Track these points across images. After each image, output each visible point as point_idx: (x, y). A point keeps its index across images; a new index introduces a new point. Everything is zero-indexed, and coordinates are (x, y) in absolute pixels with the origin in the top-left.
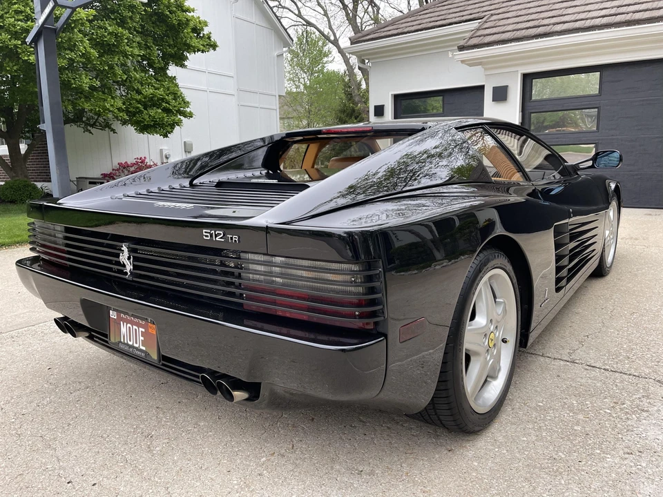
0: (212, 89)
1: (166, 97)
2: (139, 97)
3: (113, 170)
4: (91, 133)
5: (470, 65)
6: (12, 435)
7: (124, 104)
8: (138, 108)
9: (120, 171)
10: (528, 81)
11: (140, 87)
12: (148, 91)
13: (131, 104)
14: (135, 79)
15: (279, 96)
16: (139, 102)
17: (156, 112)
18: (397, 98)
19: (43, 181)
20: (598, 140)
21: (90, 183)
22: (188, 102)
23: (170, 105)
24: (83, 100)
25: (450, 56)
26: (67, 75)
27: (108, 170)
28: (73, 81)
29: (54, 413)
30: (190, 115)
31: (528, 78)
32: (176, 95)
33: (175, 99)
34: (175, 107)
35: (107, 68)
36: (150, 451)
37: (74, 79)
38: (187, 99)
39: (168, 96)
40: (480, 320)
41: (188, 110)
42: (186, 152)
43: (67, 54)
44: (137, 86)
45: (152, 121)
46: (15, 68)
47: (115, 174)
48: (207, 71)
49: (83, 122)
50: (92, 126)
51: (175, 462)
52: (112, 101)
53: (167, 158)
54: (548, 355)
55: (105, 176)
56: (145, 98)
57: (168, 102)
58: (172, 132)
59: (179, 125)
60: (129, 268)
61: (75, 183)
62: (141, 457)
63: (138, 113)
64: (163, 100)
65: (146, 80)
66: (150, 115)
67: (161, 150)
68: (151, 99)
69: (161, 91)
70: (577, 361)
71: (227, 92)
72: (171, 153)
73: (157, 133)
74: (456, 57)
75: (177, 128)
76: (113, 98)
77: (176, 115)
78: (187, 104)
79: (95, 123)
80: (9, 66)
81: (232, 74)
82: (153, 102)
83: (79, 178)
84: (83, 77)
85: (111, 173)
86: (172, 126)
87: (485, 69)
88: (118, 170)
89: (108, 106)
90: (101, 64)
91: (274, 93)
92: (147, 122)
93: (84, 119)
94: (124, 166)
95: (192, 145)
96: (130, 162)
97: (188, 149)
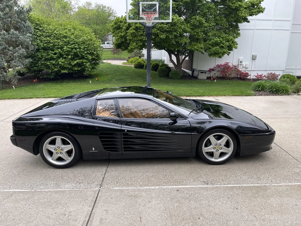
0: (274, 28)
16: (210, 45)
21: (201, 73)
23: (224, 45)
27: (212, 68)
34: (226, 45)
42: (252, 59)
48: (274, 20)
53: (241, 62)
55: (210, 69)
58: (223, 56)
67: (239, 59)
72: (243, 60)
81: (289, 19)
86: (223, 54)
94: (219, 66)
95: (256, 56)
96: (223, 64)
97: (254, 58)
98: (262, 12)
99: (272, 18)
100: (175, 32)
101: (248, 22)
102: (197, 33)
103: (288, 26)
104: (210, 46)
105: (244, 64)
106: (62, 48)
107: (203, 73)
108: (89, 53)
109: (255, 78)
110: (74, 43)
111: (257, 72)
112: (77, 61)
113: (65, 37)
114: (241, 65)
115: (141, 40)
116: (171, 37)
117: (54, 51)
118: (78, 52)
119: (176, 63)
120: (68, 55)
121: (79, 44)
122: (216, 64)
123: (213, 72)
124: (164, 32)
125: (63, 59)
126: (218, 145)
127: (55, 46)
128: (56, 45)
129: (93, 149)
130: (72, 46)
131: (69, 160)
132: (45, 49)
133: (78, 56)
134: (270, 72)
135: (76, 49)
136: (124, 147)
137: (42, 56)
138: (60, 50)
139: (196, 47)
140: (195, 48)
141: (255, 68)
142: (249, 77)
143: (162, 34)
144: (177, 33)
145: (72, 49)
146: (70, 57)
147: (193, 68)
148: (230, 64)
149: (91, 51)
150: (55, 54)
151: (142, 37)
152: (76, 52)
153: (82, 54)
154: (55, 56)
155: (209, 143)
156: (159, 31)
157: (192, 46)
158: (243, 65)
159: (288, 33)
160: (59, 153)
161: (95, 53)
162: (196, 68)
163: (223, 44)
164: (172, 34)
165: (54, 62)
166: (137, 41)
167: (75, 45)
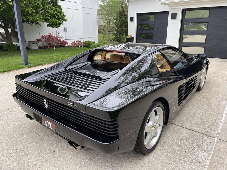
0: (73, 8)
1: (58, 14)
2: (48, 14)
3: (40, 38)
4: (32, 26)
5: (164, 5)
6: (15, 150)
7: (43, 17)
8: (48, 18)
9: (43, 39)
10: (184, 12)
11: (48, 11)
12: (51, 12)
13: (45, 17)
14: (46, 8)
15: (97, 9)
16: (48, 16)
17: (54, 20)
18: (138, 15)
19: (17, 42)
20: (207, 34)
21: (33, 43)
22: (65, 15)
24: (29, 16)
25: (157, 2)
26: (23, 8)
27: (38, 38)
28: (25, 10)
29: (26, 142)
30: (66, 20)
31: (184, 11)
32: (61, 13)
33: (61, 14)
34: (60, 17)
35: (37, 5)
36: (54, 157)
37: (26, 9)
38: (65, 14)
39: (58, 13)
40: (151, 123)
41: (65, 18)
42: (65, 31)
43: (23, 2)
44: (47, 10)
45: (53, 23)
46: (6, 7)
47: (41, 40)
48: (72, 1)
49: (30, 22)
50: (32, 23)
51: (61, 161)
52: (39, 16)
53: (58, 33)
54: (175, 124)
55: (37, 40)
56: (50, 15)
57: (58, 16)
58: (60, 26)
59: (62, 24)
60: (47, 106)
61: (28, 43)
62: (52, 159)
63: (48, 20)
64: (56, 15)
65: (50, 7)
66: (52, 21)
67: (56, 31)
68: (52, 15)
69: (55, 12)
70: (184, 127)
71: (79, 9)
72: (60, 32)
73: (55, 27)
74: (159, 2)
75: (61, 25)
76: (39, 15)
77: (61, 20)
78: (65, 16)
79: (33, 22)
80: (4, 6)
81: (80, 2)
82: (53, 16)
83: (29, 41)
84: (29, 8)
85: (39, 40)
86: (60, 24)
87: (169, 7)
88: (42, 38)
89: (38, 18)
90: (35, 3)
91: (95, 8)
92: (51, 23)
93: (30, 21)
94: (44, 37)
95: (67, 29)
96: (46, 35)
97: (65, 30)
103: (80, 7)
105: (60, 34)
107: (34, 43)
109: (71, 45)
111: (71, 40)
114: (58, 35)
122: (41, 35)
123: (40, 42)
141: (67, 38)
142: (67, 45)
148: (52, 35)
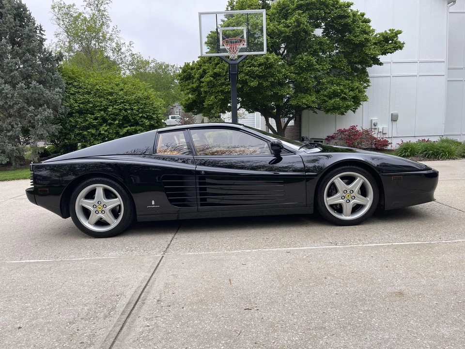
0: (421, 74)
3: (334, 134)
27: (331, 134)
34: (350, 95)
42: (392, 120)
48: (419, 62)
53: (375, 125)
55: (328, 137)
67: (372, 120)
72: (378, 122)
73: (336, 113)
81: (443, 60)
88: (337, 134)
94: (342, 132)
95: (398, 115)
96: (347, 128)
97: (394, 118)
98: (401, 49)
99: (416, 60)
100: (272, 77)
101: (381, 64)
102: (306, 79)
103: (442, 69)
104: (325, 98)
105: (380, 127)
106: (105, 110)
108: (146, 116)
110: (123, 102)
111: (402, 139)
112: (127, 129)
113: (111, 94)
114: (375, 129)
115: (222, 91)
116: (265, 84)
117: (94, 115)
118: (130, 115)
119: (276, 130)
120: (114, 120)
121: (130, 104)
122: (338, 129)
123: (332, 140)
124: (255, 78)
125: (106, 126)
126: (348, 192)
127: (96, 107)
128: (98, 106)
129: (153, 203)
130: (120, 107)
131: (114, 223)
132: (81, 112)
133: (129, 121)
134: (421, 139)
135: (126, 110)
136: (201, 198)
137: (77, 122)
138: (102, 112)
139: (304, 101)
140: (302, 101)
141: (397, 134)
142: (389, 147)
143: (252, 81)
144: (275, 79)
145: (121, 110)
146: (117, 122)
147: (303, 135)
148: (358, 128)
149: (148, 114)
150: (96, 119)
151: (224, 87)
152: (127, 116)
153: (135, 118)
154: (95, 123)
155: (333, 190)
156: (248, 77)
157: (298, 99)
158: (379, 129)
159: (443, 80)
160: (100, 212)
161: (154, 116)
162: (308, 136)
163: (345, 94)
164: (267, 80)
165: (93, 131)
166: (217, 93)
167: (125, 105)
